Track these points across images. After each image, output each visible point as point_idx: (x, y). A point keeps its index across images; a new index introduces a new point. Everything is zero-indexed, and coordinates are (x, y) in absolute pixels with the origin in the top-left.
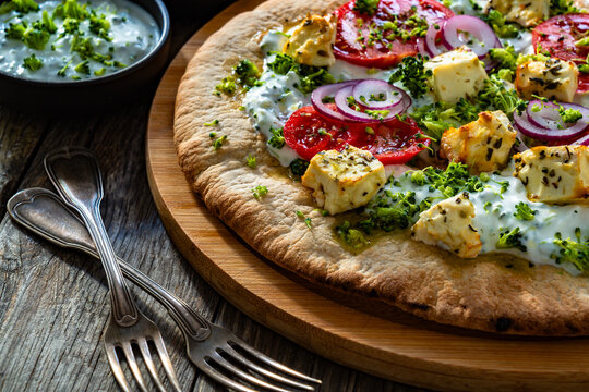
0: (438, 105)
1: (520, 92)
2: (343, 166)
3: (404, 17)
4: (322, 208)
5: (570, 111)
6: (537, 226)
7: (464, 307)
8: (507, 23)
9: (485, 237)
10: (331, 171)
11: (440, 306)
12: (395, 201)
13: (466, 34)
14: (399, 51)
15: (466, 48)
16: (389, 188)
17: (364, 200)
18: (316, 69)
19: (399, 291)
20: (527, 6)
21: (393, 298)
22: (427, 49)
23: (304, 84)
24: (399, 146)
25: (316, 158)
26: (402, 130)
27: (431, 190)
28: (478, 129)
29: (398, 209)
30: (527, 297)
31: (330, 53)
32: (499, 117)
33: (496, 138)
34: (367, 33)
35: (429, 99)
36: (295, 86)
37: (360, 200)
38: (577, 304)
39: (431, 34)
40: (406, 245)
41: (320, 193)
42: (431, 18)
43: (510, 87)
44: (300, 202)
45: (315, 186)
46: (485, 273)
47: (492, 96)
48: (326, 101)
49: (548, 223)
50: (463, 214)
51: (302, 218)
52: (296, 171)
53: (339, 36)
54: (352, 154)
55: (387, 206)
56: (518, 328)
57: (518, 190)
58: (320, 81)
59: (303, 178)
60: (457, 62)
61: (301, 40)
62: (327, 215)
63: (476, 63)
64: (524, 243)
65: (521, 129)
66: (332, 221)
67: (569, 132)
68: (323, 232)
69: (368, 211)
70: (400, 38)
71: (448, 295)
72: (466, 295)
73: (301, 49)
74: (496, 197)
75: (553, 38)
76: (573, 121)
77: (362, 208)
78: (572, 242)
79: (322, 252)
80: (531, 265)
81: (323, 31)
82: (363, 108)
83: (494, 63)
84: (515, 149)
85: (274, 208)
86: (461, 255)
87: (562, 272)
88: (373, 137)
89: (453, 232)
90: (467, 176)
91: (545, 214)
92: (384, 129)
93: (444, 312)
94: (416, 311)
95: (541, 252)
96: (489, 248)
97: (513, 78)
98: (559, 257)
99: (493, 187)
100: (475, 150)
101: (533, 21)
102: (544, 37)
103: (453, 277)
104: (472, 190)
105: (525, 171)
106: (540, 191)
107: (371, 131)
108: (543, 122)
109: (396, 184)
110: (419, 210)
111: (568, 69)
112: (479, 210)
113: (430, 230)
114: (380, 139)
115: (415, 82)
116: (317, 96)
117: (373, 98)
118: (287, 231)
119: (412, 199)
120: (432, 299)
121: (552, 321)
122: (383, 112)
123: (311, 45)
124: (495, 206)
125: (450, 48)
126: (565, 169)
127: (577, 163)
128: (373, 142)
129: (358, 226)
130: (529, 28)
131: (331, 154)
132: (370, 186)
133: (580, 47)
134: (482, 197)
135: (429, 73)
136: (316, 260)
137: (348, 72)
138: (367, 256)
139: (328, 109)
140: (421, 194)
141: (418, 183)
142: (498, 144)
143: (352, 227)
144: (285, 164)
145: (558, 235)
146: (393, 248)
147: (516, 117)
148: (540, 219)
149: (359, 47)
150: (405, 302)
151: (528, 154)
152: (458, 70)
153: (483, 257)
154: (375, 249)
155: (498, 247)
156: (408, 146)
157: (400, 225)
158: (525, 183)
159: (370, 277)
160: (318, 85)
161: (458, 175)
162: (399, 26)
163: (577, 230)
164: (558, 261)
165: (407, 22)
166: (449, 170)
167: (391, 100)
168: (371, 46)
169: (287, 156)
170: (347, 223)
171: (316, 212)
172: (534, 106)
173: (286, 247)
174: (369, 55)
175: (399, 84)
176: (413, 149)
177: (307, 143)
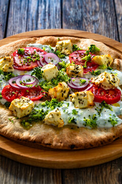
0: (46, 81)
1: (68, 75)
2: (21, 104)
3: (33, 55)
4: (16, 117)
5: (83, 80)
6: (79, 116)
7: (61, 143)
8: (62, 54)
9: (65, 120)
10: (18, 106)
11: (54, 143)
12: (37, 112)
13: (51, 58)
14: (32, 65)
15: (52, 63)
16: (35, 108)
17: (28, 113)
18: (9, 73)
19: (42, 140)
20: (66, 49)
21: (40, 143)
22: (40, 64)
23: (6, 78)
24: (37, 95)
25: (13, 102)
26: (37, 90)
27: (48, 108)
28: (59, 88)
29: (38, 115)
30: (78, 138)
31: (13, 68)
32: (64, 84)
33: (64, 90)
34: (23, 60)
35: (43, 79)
36: (3, 79)
37: (27, 113)
38: (92, 138)
39: (41, 59)
40: (42, 125)
41: (15, 112)
42: (41, 55)
43: (65, 74)
44: (9, 115)
45: (13, 110)
46: (66, 132)
47: (61, 77)
48: (13, 83)
49: (81, 115)
50: (58, 115)
51: (10, 121)
52: (7, 105)
53: (14, 62)
54: (23, 99)
55: (35, 114)
56: (77, 147)
57: (72, 105)
58: (11, 77)
59: (10, 108)
60: (50, 68)
61: (3, 65)
62: (18, 119)
63: (55, 68)
64: (76, 121)
65: (70, 87)
66: (19, 120)
67: (83, 86)
68: (17, 124)
69: (30, 116)
70: (32, 61)
71: (56, 140)
72: (61, 139)
73: (4, 67)
74: (66, 108)
75: (75, 58)
76: (84, 83)
77: (28, 115)
78: (88, 119)
79: (18, 130)
80: (78, 127)
81: (10, 61)
82: (25, 84)
83: (60, 67)
84: (69, 93)
85: (1, 118)
86: (59, 127)
87: (87, 129)
88: (29, 93)
89: (55, 120)
90: (57, 102)
91: (80, 112)
92: (32, 90)
93: (55, 145)
94: (48, 146)
95: (80, 123)
96: (66, 124)
97: (66, 71)
98: (86, 124)
99: (65, 105)
100: (58, 94)
101: (69, 53)
102: (72, 58)
103: (57, 134)
104: (59, 107)
105: (73, 99)
106: (78, 105)
107: (28, 91)
108: (76, 84)
109: (37, 107)
110: (45, 114)
111: (80, 67)
112: (62, 113)
113: (49, 120)
114: (31, 94)
115: (39, 75)
116: (10, 81)
117: (27, 81)
118: (6, 125)
119: (42, 111)
120: (52, 142)
121: (86, 144)
122: (31, 85)
123: (6, 66)
124: (66, 111)
125: (47, 63)
126: (84, 98)
127: (87, 96)
128: (29, 94)
129: (27, 121)
130: (68, 55)
131: (17, 100)
132: (30, 109)
133: (82, 60)
134: (62, 109)
135: (43, 72)
136: (16, 134)
137: (19, 73)
138: (31, 130)
139: (14, 85)
140: (45, 109)
141: (44, 106)
142: (65, 92)
143: (26, 122)
144: (3, 104)
145: (85, 118)
146: (39, 127)
147: (68, 83)
148: (79, 113)
149: (21, 65)
150: (44, 143)
151: (74, 95)
152: (51, 70)
153: (65, 127)
154: (33, 128)
155: (68, 123)
156: (39, 95)
157: (40, 119)
158: (74, 103)
159: (33, 137)
160: (10, 78)
161: (55, 102)
162: (31, 57)
163: (89, 116)
164: (85, 125)
165: (34, 56)
166: (52, 101)
167: (33, 81)
168: (24, 65)
169: (4, 101)
170: (24, 121)
171: (14, 118)
172: (73, 79)
173: (6, 131)
174: (24, 67)
175: (34, 76)
176: (41, 96)
177: (9, 97)
